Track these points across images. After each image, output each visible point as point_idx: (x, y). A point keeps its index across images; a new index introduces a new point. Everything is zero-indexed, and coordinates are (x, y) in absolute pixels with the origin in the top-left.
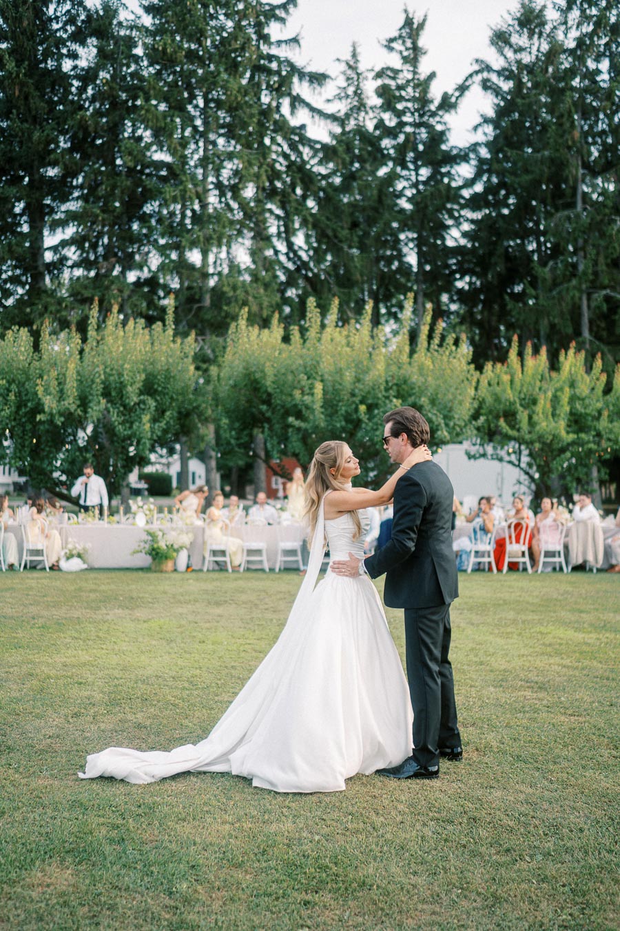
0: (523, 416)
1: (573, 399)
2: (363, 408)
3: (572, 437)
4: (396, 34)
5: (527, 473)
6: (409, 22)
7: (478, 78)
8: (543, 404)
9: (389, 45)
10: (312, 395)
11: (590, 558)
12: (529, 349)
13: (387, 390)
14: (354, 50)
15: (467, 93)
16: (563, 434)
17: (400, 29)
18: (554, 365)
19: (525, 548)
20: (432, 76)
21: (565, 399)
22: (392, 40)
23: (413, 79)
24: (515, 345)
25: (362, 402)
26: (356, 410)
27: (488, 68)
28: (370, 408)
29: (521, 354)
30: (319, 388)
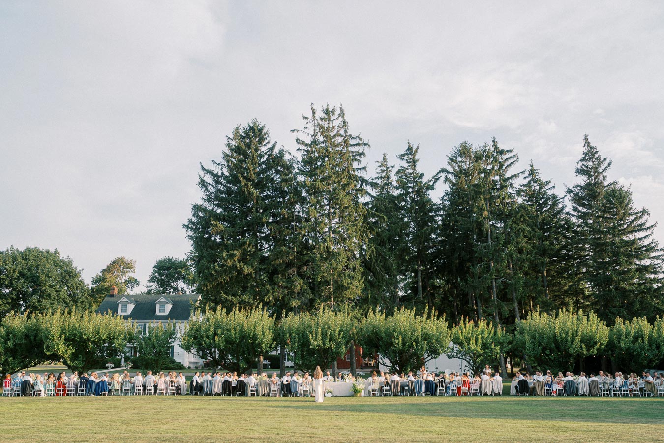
0: (466, 344)
1: (482, 338)
2: (414, 343)
3: (483, 351)
4: (405, 152)
5: (469, 363)
6: (410, 148)
7: (443, 175)
8: (473, 341)
9: (401, 157)
10: (398, 339)
11: (488, 391)
12: (467, 320)
13: (421, 337)
14: (385, 156)
15: (438, 181)
16: (479, 351)
17: (406, 151)
18: (476, 325)
19: (467, 388)
20: (422, 175)
21: (480, 337)
22: (402, 155)
23: (413, 173)
24: (463, 319)
25: (414, 341)
26: (412, 344)
27: (448, 172)
28: (417, 343)
29: (464, 322)
30: (401, 337)
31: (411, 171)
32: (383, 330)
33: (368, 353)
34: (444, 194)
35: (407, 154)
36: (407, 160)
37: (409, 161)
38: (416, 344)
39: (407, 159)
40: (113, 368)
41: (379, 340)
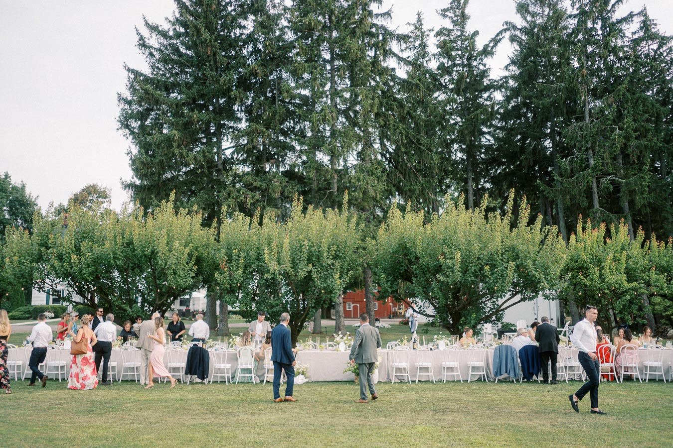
0: (594, 271)
1: (629, 258)
2: (487, 268)
3: (630, 285)
4: (449, 6)
7: (507, 35)
8: (608, 263)
9: (444, 13)
10: (453, 258)
12: (589, 224)
13: (503, 254)
14: (419, 17)
17: (451, 3)
18: (607, 234)
20: (476, 33)
21: (623, 260)
22: (445, 10)
23: (461, 36)
24: (580, 221)
25: (486, 264)
26: (482, 269)
27: (515, 27)
28: (493, 266)
29: (584, 227)
30: (458, 255)
31: (459, 33)
32: (419, 243)
33: (390, 290)
34: (509, 61)
35: (451, 8)
36: (452, 18)
37: (455, 19)
38: (491, 270)
39: (453, 15)
40: (52, 318)
41: (411, 263)
